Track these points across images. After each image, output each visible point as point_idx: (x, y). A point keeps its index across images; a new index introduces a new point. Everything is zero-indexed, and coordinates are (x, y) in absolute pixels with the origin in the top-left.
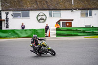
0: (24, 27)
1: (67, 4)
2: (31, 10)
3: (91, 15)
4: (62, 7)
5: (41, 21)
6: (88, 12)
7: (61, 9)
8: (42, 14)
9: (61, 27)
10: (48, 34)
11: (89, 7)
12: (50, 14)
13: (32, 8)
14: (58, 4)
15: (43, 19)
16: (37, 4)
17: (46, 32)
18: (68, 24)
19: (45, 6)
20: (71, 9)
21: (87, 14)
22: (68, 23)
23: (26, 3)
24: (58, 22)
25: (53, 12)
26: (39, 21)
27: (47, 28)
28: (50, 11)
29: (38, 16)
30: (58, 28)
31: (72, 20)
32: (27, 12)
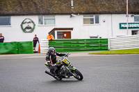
0: (3, 39)
1: (64, 7)
2: (13, 15)
3: (97, 22)
4: (58, 10)
5: (27, 30)
6: (94, 17)
7: (55, 14)
8: (28, 21)
9: (56, 38)
10: (37, 49)
11: (96, 11)
12: (40, 20)
13: (14, 12)
14: (51, 6)
15: (30, 28)
16: (21, 6)
17: (35, 46)
18: (65, 35)
19: (33, 9)
20: (70, 14)
21: (92, 20)
22: (66, 33)
23: (5, 5)
24: (52, 33)
25: (44, 17)
26: (24, 30)
27: (36, 40)
28: (40, 17)
29: (23, 23)
30: (51, 40)
31: (72, 29)
32: (8, 17)
